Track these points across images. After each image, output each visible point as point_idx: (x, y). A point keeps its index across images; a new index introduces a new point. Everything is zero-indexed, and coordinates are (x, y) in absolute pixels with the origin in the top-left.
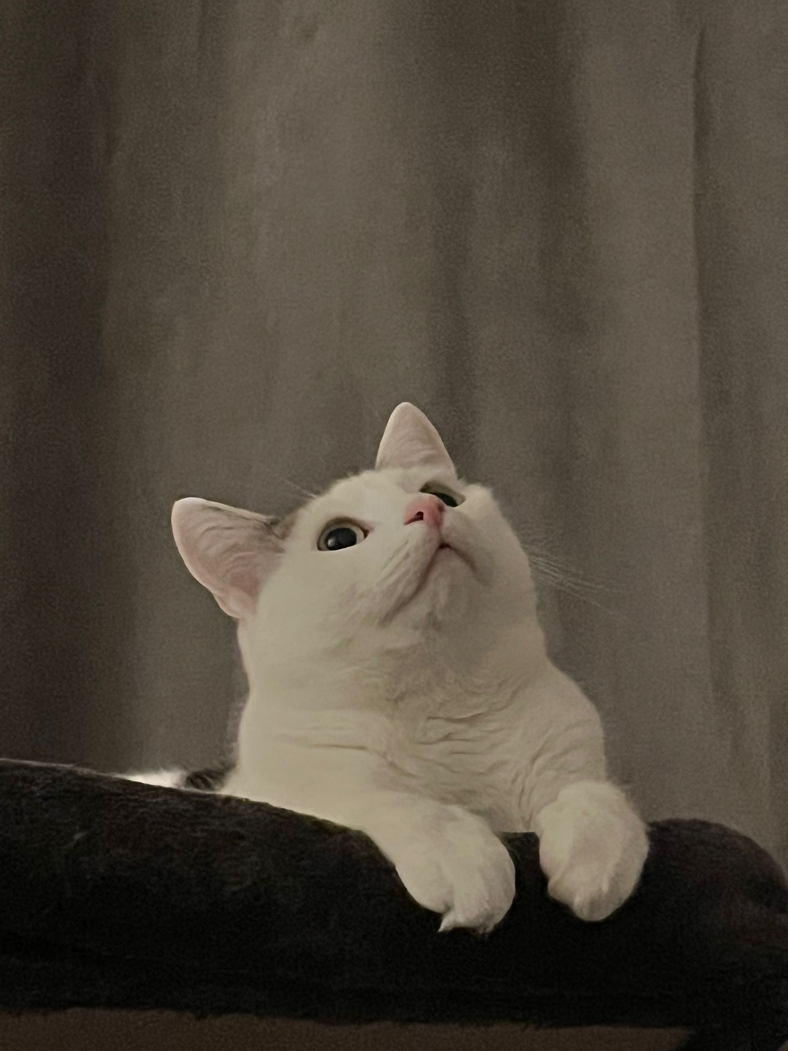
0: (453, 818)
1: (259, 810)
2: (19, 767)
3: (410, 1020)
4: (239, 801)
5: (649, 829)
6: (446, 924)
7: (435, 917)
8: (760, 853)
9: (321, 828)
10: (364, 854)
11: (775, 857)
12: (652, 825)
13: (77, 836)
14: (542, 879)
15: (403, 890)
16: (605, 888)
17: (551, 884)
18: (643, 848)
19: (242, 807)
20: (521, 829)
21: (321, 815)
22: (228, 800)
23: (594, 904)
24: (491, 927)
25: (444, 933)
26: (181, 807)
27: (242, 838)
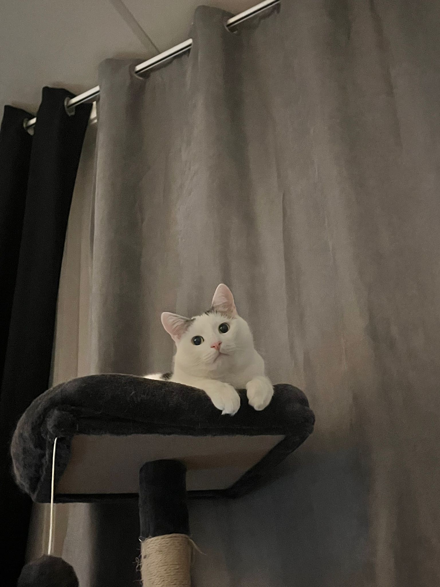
0: (225, 386)
1: (177, 385)
2: (119, 375)
3: (216, 435)
4: (173, 383)
5: (274, 387)
6: (223, 413)
7: (221, 411)
8: (301, 392)
9: (192, 389)
10: (203, 395)
11: (304, 392)
12: (274, 386)
13: (133, 393)
14: (247, 400)
15: (213, 405)
16: (262, 403)
17: (249, 401)
18: (272, 392)
19: (174, 384)
20: (243, 388)
21: (193, 386)
22: (170, 382)
23: (259, 407)
24: (234, 413)
25: (223, 415)
26: (159, 384)
27: (173, 392)
